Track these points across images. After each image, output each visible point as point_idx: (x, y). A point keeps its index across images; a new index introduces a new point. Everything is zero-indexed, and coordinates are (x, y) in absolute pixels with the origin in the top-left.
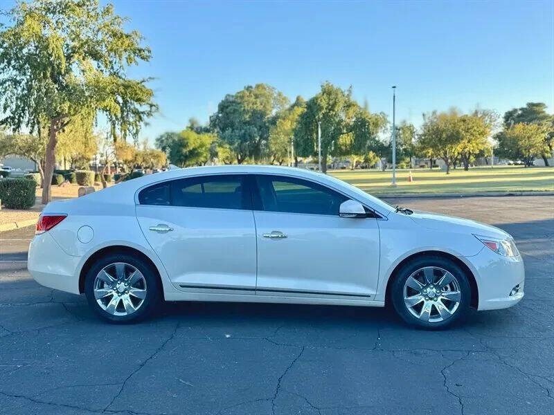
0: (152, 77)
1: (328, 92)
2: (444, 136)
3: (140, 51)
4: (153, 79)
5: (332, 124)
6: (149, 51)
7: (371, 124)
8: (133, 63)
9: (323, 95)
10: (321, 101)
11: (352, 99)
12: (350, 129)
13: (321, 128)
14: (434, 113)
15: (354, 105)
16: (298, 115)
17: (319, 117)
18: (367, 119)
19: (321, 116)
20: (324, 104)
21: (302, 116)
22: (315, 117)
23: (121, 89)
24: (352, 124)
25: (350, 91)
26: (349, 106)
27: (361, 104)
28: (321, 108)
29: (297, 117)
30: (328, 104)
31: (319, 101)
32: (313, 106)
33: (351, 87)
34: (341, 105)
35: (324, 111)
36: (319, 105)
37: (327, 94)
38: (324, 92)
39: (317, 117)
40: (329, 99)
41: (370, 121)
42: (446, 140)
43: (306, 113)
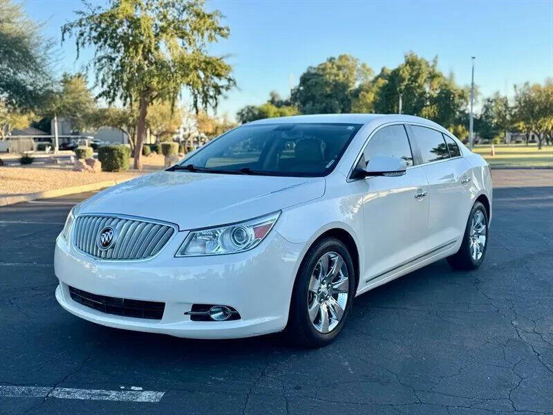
1: (411, 63)
2: (537, 108)
3: (220, 29)
5: (414, 96)
6: (228, 30)
7: (457, 95)
8: (214, 41)
9: (406, 65)
10: (403, 72)
11: (438, 70)
12: (434, 101)
13: (403, 100)
14: (527, 84)
15: (439, 76)
16: (380, 88)
17: (400, 89)
18: (452, 91)
19: (403, 87)
20: (406, 75)
21: (383, 88)
22: (396, 89)
23: (203, 65)
24: (435, 95)
25: (435, 61)
26: (433, 76)
28: (403, 80)
29: (378, 90)
30: (410, 75)
31: (401, 72)
32: (394, 77)
33: (436, 57)
34: (425, 76)
35: (406, 83)
36: (401, 76)
37: (410, 65)
38: (408, 63)
39: (398, 89)
40: (413, 70)
41: (455, 92)
42: (539, 113)
43: (387, 85)
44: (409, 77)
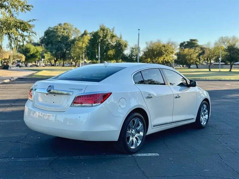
0: (34, 19)
1: (103, 29)
2: (155, 53)
3: (28, 6)
5: (105, 45)
6: (32, 7)
7: (123, 45)
8: (24, 12)
9: (101, 31)
10: (100, 33)
11: (114, 34)
12: (113, 47)
13: (100, 47)
14: (151, 42)
15: (115, 37)
16: (89, 40)
17: (99, 41)
18: (121, 43)
20: (101, 35)
21: (91, 40)
24: (114, 45)
25: (113, 29)
26: (113, 36)
27: (119, 36)
29: (88, 41)
30: (103, 35)
31: (99, 34)
32: (95, 36)
33: (114, 28)
34: (109, 36)
35: (101, 38)
36: (99, 35)
37: (103, 30)
38: (101, 29)
39: (98, 41)
40: (104, 33)
41: (123, 44)
42: (156, 55)
43: (93, 39)
44: (103, 36)
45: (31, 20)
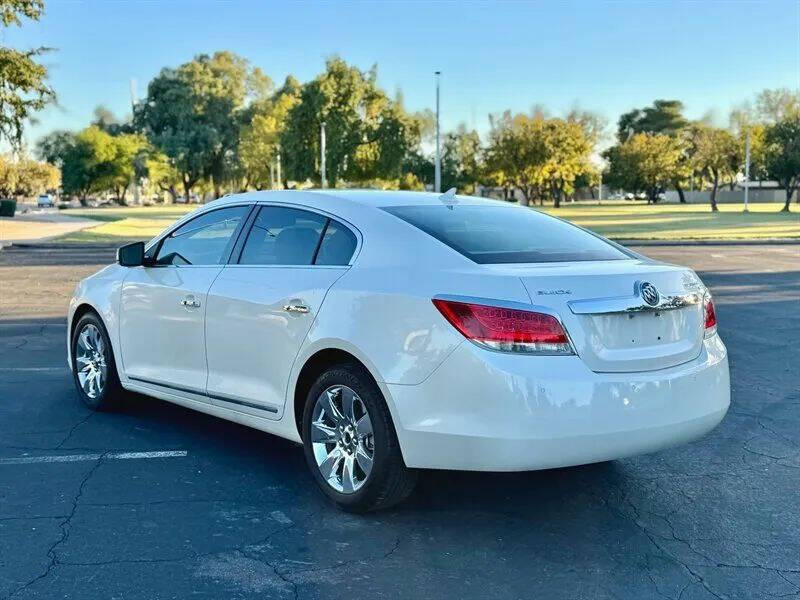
0: (45, 46)
1: (337, 74)
2: (522, 151)
3: (25, 3)
4: (48, 49)
5: (345, 128)
6: (41, 5)
7: (408, 128)
8: (14, 23)
9: (329, 77)
10: (326, 88)
11: (378, 87)
12: (375, 136)
13: (326, 134)
14: (507, 114)
15: (380, 97)
16: (288, 111)
17: (322, 115)
18: (400, 121)
19: (326, 113)
20: (330, 93)
21: (295, 111)
22: (315, 114)
24: (376, 127)
25: (373, 73)
26: (371, 97)
27: (391, 94)
28: (326, 100)
29: (287, 114)
30: (337, 93)
31: (322, 88)
32: (312, 94)
33: (375, 66)
34: (359, 95)
35: (330, 105)
36: (322, 94)
37: (336, 77)
38: (331, 73)
39: (318, 114)
40: (340, 85)
41: (405, 123)
42: (525, 158)
43: (301, 106)
44: (335, 96)
45: (36, 47)
